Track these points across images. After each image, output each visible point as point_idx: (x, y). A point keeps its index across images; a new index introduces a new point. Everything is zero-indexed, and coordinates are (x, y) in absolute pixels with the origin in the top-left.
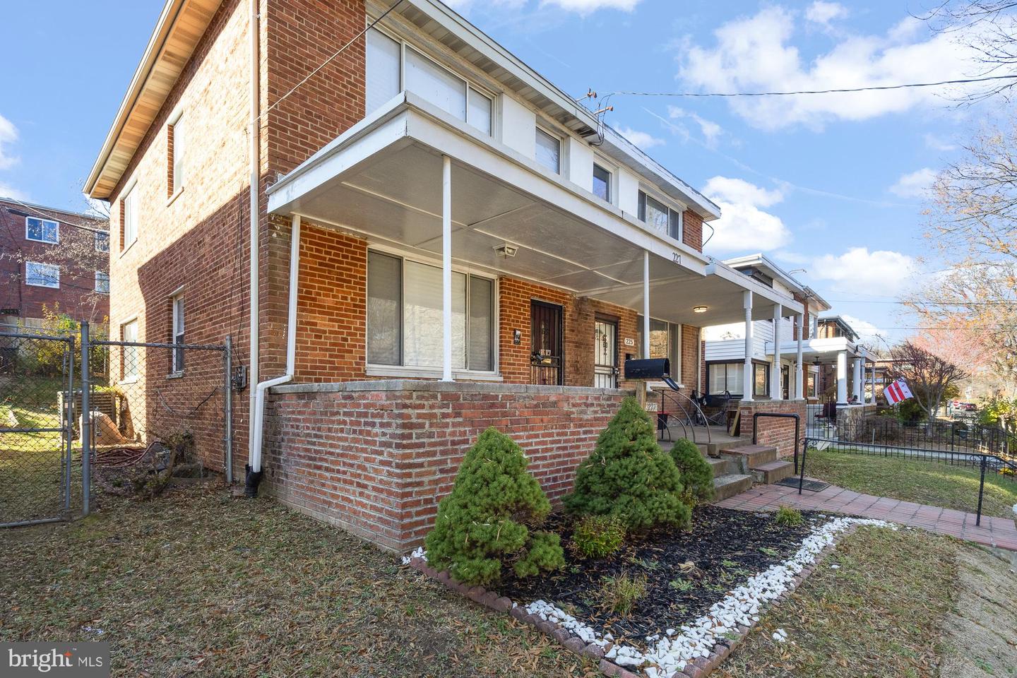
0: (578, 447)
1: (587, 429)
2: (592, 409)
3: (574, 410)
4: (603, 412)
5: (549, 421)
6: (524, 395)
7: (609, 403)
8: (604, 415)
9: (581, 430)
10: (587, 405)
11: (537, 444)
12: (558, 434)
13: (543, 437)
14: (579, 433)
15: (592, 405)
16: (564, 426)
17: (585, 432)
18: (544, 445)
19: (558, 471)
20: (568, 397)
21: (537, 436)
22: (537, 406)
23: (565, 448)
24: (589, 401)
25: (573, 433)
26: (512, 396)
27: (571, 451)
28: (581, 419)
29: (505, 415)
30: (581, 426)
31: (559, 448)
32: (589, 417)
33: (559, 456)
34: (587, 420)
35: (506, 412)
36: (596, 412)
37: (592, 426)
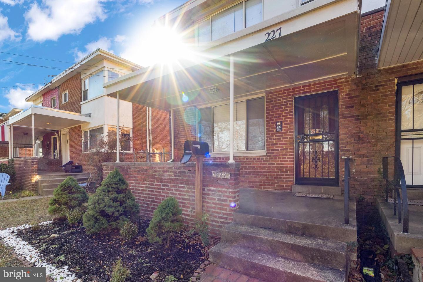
0: (160, 192)
1: (165, 184)
2: (167, 174)
3: (156, 173)
4: (175, 176)
5: (144, 178)
6: (134, 167)
7: (180, 171)
8: (176, 178)
9: (161, 184)
10: (164, 172)
11: (139, 187)
12: (149, 184)
13: (142, 184)
14: (160, 185)
15: (167, 171)
16: (152, 181)
17: (163, 186)
18: (142, 188)
19: (149, 201)
20: (153, 167)
21: (139, 184)
22: (139, 171)
23: (153, 191)
24: (165, 169)
25: (156, 185)
26: (129, 167)
27: (156, 193)
28: (161, 179)
29: (127, 174)
30: (161, 182)
31: (149, 191)
32: (166, 178)
33: (150, 194)
34: (164, 179)
35: (127, 173)
36: (171, 176)
37: (168, 182)
